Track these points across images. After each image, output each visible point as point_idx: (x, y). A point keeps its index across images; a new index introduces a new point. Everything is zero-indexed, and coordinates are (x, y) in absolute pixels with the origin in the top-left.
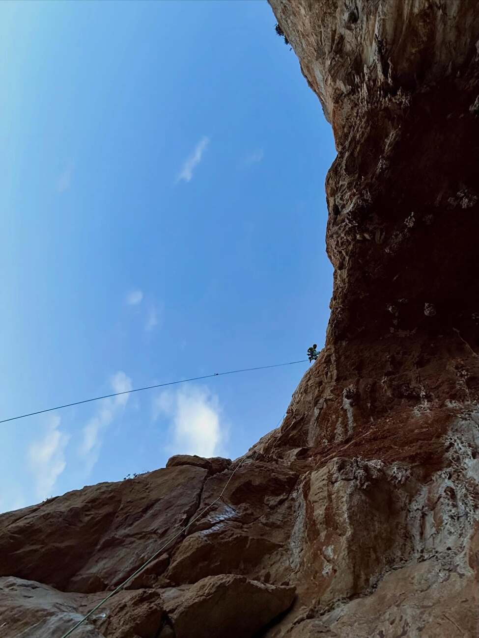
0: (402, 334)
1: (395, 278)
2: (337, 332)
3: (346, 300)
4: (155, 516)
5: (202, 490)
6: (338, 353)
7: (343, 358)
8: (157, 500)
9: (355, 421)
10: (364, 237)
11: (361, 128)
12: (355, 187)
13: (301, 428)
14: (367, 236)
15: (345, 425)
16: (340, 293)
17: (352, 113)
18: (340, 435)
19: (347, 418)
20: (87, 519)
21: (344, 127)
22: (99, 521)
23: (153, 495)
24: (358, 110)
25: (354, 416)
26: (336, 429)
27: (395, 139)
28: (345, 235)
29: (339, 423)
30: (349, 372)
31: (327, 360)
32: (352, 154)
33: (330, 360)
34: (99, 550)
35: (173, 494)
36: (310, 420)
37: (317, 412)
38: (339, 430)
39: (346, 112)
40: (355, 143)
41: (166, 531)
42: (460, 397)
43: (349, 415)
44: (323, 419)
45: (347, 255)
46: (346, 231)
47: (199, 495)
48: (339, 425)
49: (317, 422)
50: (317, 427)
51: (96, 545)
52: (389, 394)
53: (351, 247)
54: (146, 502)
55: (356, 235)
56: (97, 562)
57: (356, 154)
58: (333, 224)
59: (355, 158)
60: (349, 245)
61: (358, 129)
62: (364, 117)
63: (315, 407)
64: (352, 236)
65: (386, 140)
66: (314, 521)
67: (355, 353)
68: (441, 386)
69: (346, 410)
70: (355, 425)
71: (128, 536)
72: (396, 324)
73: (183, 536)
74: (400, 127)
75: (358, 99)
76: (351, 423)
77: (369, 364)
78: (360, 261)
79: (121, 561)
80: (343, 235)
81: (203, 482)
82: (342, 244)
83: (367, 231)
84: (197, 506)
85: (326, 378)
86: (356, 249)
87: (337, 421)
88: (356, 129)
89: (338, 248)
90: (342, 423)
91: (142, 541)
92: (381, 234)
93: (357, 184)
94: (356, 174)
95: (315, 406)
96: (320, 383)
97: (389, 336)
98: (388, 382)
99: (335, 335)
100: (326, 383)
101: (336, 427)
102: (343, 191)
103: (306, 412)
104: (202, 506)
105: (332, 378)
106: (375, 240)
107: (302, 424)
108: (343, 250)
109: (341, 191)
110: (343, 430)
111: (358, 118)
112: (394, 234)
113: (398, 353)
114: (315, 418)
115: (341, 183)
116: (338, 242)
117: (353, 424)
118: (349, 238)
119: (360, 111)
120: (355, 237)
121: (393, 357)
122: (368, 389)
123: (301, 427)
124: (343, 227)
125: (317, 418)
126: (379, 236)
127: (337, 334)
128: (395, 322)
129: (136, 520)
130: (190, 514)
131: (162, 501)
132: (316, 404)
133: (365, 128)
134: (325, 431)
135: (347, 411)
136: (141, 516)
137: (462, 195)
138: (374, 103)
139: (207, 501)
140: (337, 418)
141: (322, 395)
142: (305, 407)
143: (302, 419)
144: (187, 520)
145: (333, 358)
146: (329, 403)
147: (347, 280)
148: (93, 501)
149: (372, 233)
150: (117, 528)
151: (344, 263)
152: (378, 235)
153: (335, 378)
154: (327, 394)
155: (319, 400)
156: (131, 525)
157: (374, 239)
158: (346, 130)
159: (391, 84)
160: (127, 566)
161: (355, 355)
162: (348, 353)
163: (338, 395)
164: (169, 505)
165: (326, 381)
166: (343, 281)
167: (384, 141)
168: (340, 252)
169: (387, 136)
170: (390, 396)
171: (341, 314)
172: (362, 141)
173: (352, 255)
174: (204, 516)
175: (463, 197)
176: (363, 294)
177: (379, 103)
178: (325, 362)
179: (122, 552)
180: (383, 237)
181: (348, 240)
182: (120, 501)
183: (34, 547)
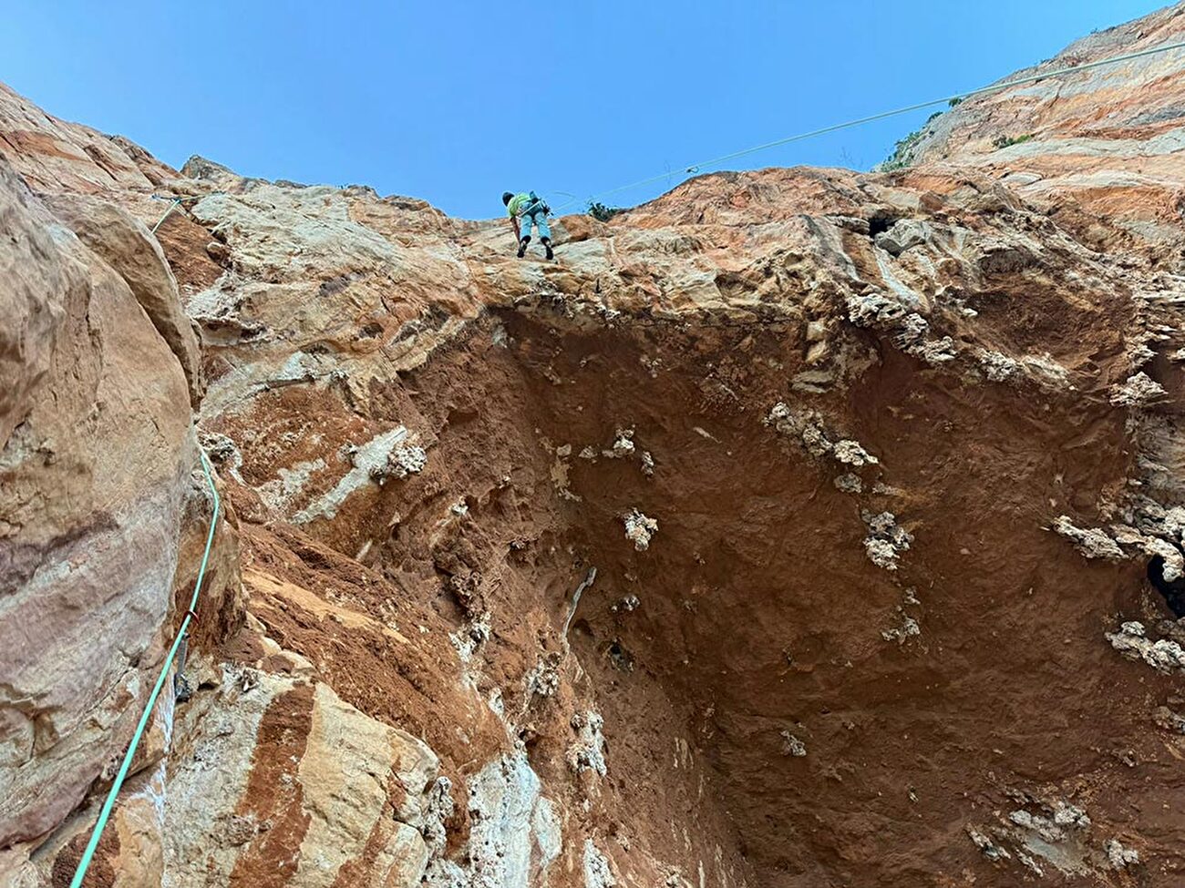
0: (559, 474)
1: (701, 431)
2: (529, 309)
3: (629, 317)
6: (472, 333)
7: (463, 358)
9: (341, 510)
10: (814, 342)
11: (1094, 284)
12: (949, 290)
13: (219, 349)
14: (817, 352)
15: (314, 490)
16: (647, 293)
17: (1137, 252)
18: (282, 494)
19: (335, 484)
21: (1104, 221)
24: (1139, 268)
25: (353, 498)
26: (289, 468)
27: (1046, 379)
28: (822, 285)
29: (309, 466)
30: (438, 397)
32: (1033, 262)
37: (292, 368)
38: (294, 479)
39: (1142, 230)
40: (1058, 269)
42: (512, 706)
43: (349, 484)
44: (285, 406)
45: (764, 297)
46: (832, 287)
50: (252, 399)
52: (435, 539)
53: (786, 307)
55: (822, 320)
57: (1028, 274)
58: (845, 224)
59: (1020, 271)
60: (791, 299)
61: (1094, 272)
62: (1119, 287)
63: (301, 349)
64: (819, 306)
65: (1048, 354)
66: (294, 868)
67: (488, 386)
68: (508, 649)
69: (352, 466)
70: (331, 515)
72: (581, 455)
74: (1072, 388)
75: (1166, 268)
76: (328, 503)
78: (747, 340)
80: (821, 276)
82: (793, 274)
83: (835, 349)
85: (396, 341)
86: (781, 322)
87: (311, 458)
88: (1094, 265)
89: (779, 261)
90: (316, 477)
92: (819, 385)
93: (957, 294)
94: (982, 286)
95: (304, 349)
96: (374, 329)
97: (547, 446)
98: (458, 519)
99: (517, 305)
100: (382, 349)
101: (294, 466)
102: (935, 243)
106: (803, 370)
107: (234, 343)
108: (778, 282)
109: (937, 237)
110: (300, 490)
111: (1120, 271)
112: (819, 415)
113: (519, 494)
114: (272, 377)
115: (959, 231)
116: (799, 259)
117: (330, 509)
118: (812, 300)
119: (1137, 274)
120: (814, 318)
121: (508, 487)
122: (429, 489)
124: (844, 274)
125: (277, 384)
126: (814, 379)
127: (521, 308)
128: (588, 453)
132: (315, 349)
133: (1091, 297)
134: (260, 437)
135: (353, 470)
137: (899, 541)
138: (1144, 317)
140: (319, 453)
141: (346, 355)
143: (247, 333)
145: (452, 327)
146: (338, 393)
147: (690, 309)
149: (824, 364)
151: (738, 289)
152: (819, 377)
153: (407, 367)
154: (360, 372)
157: (809, 367)
158: (1096, 229)
159: (1174, 356)
161: (483, 389)
162: (481, 366)
163: (376, 415)
165: (388, 344)
166: (685, 297)
167: (1046, 349)
168: (768, 272)
169: (1057, 356)
170: (431, 546)
171: (586, 310)
172: (1060, 291)
173: (767, 316)
175: (895, 542)
176: (655, 363)
177: (1141, 329)
178: (432, 306)
180: (812, 389)
181: (805, 293)
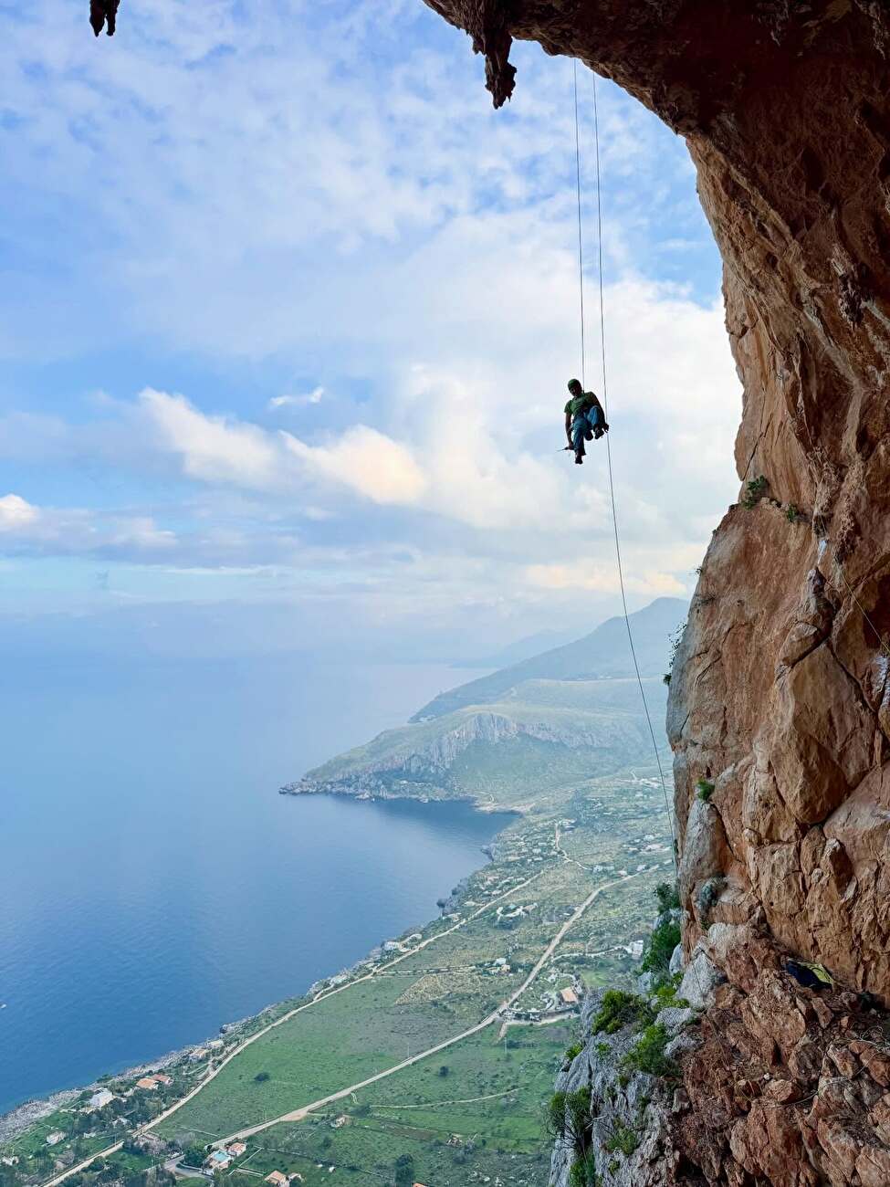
4: (841, 720)
5: (844, 669)
8: (829, 711)
20: (815, 766)
22: (821, 759)
23: (822, 710)
31: (731, 189)
33: (737, 187)
34: (840, 762)
35: (832, 696)
36: (815, 337)
41: (861, 721)
47: (849, 676)
48: (873, 337)
49: (832, 337)
51: (835, 763)
54: (824, 720)
56: (847, 767)
71: (844, 744)
73: (875, 715)
77: (825, 150)
79: (858, 755)
81: (837, 661)
84: (857, 687)
91: (854, 738)
103: (798, 330)
104: (860, 682)
105: (781, 235)
123: (813, 363)
129: (834, 734)
130: (860, 697)
131: (832, 709)
136: (834, 728)
139: (860, 676)
142: (786, 320)
144: (864, 702)
148: (801, 757)
150: (832, 747)
155: (798, 295)
156: (836, 737)
160: (865, 755)
164: (840, 706)
174: (870, 688)
179: (852, 752)
182: (811, 737)
183: (820, 803)
